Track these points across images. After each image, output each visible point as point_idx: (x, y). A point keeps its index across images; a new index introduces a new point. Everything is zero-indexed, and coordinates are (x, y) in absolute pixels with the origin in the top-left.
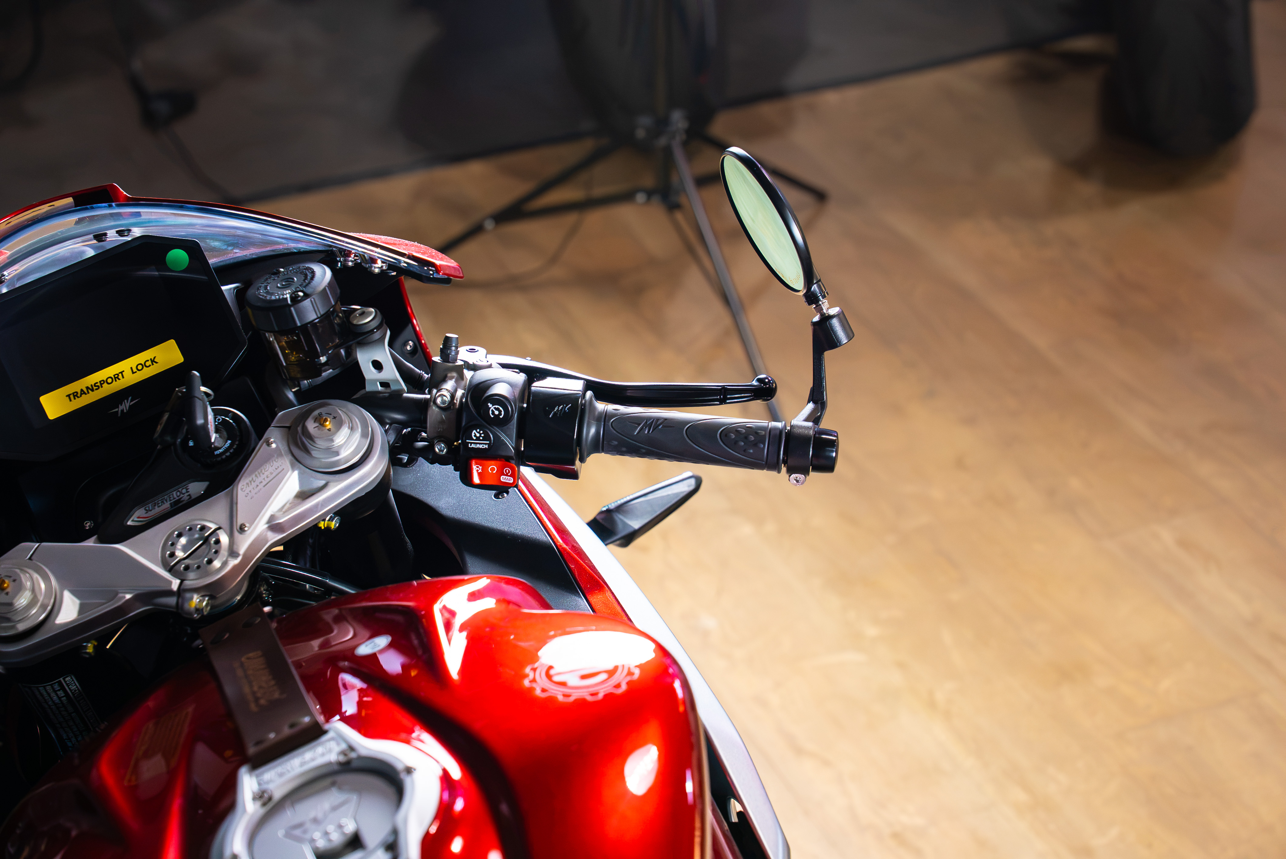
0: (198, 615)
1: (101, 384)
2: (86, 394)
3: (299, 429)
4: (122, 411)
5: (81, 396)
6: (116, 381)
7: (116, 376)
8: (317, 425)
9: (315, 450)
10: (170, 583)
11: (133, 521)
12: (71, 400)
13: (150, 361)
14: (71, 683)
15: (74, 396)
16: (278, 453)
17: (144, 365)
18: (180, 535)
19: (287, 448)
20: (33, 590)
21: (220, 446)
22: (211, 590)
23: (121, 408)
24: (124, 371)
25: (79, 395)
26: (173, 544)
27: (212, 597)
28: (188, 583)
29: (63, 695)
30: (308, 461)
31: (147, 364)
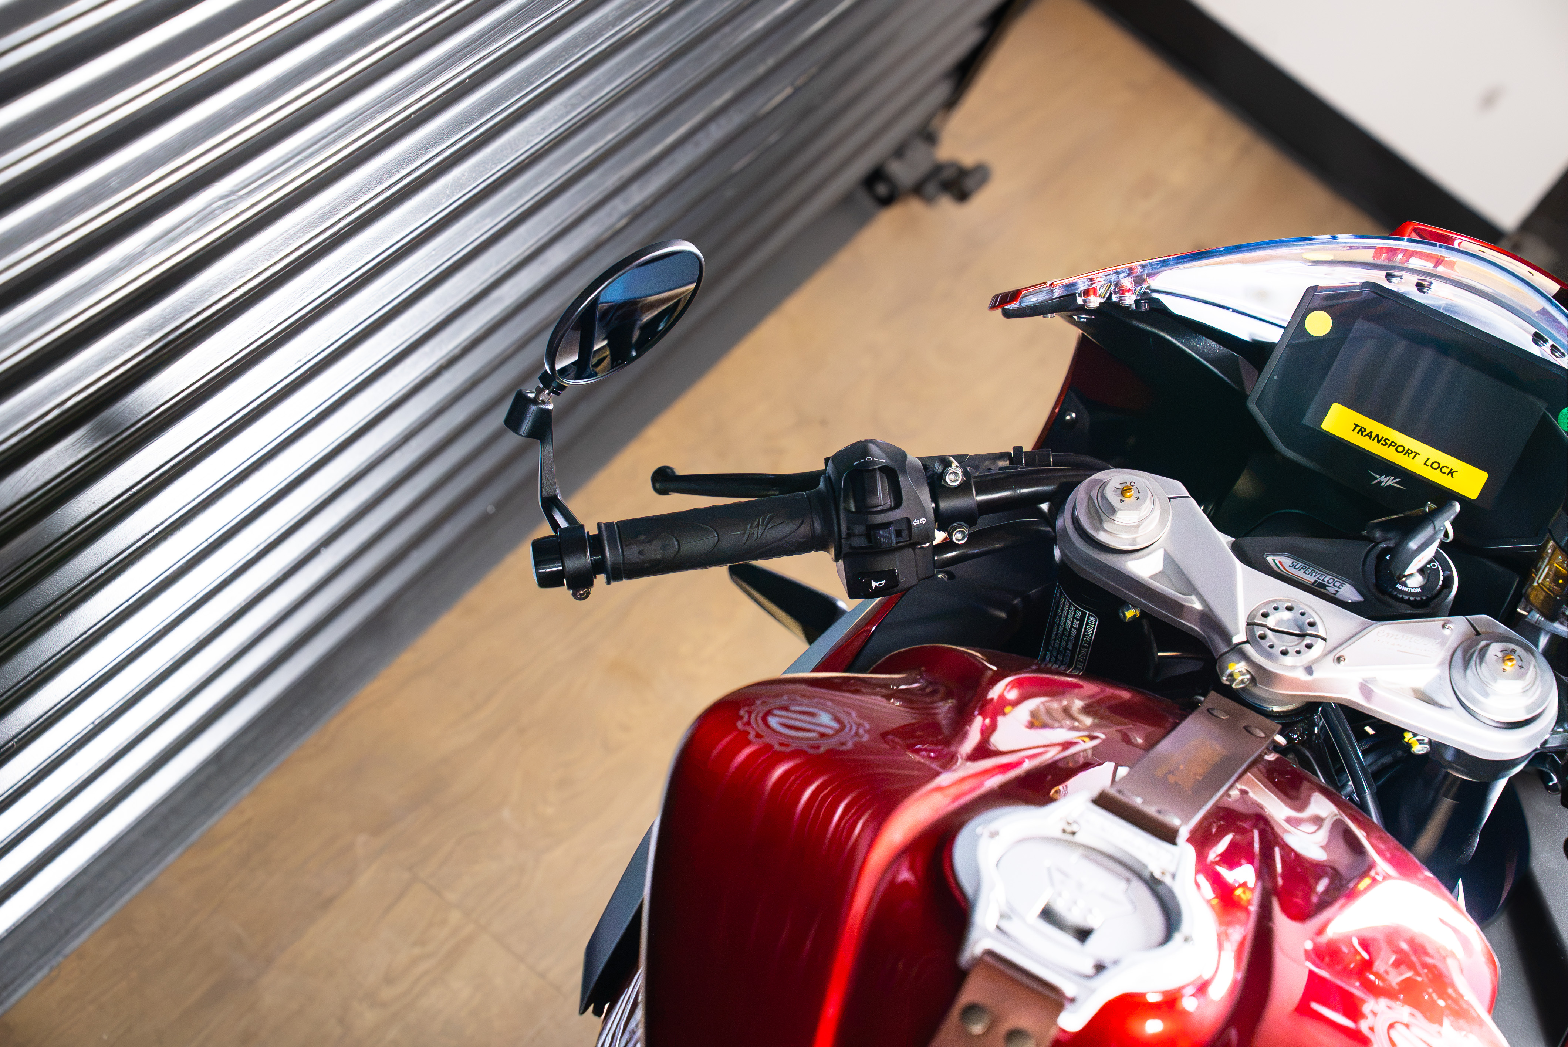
0: (1227, 680)
1: (1391, 445)
2: (1370, 438)
3: (1483, 643)
4: (1380, 482)
5: (1365, 436)
6: (1404, 455)
7: (1409, 452)
8: (1500, 655)
9: (1473, 672)
10: (1238, 633)
11: (1273, 560)
12: (1353, 430)
13: (1449, 470)
14: (1091, 627)
15: (1360, 430)
16: (1444, 641)
17: (1440, 468)
18: (1289, 609)
19: (1454, 646)
20: (1141, 522)
21: (1409, 586)
22: (1260, 675)
23: (1382, 478)
24: (1419, 454)
25: (1364, 434)
26: (1276, 609)
27: (1253, 680)
28: (1249, 649)
29: (1077, 627)
30: (1457, 674)
31: (1444, 470)
